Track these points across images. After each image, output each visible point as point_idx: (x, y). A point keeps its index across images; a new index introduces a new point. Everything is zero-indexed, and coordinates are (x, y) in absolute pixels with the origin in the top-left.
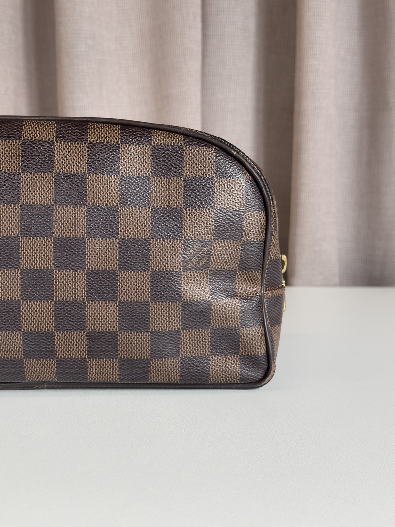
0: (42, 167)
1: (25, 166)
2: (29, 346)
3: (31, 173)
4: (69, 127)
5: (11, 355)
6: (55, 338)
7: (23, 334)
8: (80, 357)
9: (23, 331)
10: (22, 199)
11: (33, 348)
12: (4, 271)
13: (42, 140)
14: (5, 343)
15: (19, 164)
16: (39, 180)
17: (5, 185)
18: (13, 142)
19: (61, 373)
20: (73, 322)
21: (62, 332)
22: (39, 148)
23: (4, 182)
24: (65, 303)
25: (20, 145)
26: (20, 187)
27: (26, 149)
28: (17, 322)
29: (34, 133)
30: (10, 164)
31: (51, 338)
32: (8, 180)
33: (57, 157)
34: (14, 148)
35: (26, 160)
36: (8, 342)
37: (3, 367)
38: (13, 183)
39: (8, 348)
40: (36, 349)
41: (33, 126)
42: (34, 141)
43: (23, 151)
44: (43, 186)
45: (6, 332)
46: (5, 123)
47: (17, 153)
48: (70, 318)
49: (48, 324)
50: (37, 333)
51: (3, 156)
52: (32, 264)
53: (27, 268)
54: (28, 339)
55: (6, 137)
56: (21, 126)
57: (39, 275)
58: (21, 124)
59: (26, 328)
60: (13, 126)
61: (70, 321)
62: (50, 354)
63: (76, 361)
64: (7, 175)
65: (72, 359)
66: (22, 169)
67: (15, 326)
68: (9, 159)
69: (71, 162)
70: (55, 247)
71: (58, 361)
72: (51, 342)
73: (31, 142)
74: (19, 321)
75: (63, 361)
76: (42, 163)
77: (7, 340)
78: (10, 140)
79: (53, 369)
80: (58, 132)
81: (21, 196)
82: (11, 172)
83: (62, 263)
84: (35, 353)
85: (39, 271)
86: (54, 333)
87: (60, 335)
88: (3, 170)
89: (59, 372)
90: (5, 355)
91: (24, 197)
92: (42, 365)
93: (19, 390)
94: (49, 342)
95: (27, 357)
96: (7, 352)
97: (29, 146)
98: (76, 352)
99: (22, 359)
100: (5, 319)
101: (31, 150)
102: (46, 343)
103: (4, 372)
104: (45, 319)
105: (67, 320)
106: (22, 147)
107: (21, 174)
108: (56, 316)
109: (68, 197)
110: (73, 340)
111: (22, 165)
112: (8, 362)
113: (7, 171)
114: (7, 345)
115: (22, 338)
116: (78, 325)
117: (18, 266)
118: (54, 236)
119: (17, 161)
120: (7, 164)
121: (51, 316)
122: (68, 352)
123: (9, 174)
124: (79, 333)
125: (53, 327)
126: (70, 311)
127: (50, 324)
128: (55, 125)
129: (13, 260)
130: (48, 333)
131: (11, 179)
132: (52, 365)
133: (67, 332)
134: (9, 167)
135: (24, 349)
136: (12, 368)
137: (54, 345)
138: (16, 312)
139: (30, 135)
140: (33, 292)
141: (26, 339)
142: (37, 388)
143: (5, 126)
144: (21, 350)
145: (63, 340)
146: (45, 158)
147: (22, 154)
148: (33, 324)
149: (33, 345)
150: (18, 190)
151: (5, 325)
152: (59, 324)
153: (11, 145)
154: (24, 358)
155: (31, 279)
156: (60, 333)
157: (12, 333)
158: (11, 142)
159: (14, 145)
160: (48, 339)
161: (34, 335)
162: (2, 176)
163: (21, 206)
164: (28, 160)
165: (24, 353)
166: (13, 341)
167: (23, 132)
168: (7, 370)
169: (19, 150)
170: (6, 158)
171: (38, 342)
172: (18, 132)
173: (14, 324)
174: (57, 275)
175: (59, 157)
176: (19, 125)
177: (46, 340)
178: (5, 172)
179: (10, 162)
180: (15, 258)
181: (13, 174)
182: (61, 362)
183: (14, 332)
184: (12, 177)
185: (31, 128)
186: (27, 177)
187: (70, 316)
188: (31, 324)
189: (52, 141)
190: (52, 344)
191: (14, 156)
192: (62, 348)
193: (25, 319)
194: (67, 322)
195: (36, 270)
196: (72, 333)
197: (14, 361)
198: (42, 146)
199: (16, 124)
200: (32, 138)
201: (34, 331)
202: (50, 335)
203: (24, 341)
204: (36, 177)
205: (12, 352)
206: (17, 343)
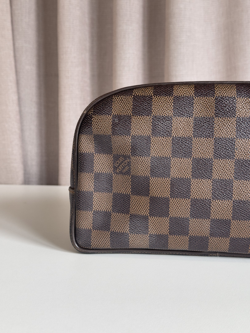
0: (228, 114)
1: (217, 113)
2: (214, 229)
3: (221, 118)
4: (244, 88)
5: (201, 234)
6: (231, 224)
7: (211, 221)
8: (246, 237)
9: (211, 219)
10: (215, 135)
11: (216, 230)
12: (202, 180)
13: (228, 96)
14: (198, 226)
15: (213, 112)
16: (226, 122)
17: (204, 125)
18: (209, 98)
19: (232, 247)
20: (245, 214)
21: (236, 221)
22: (226, 102)
23: (204, 124)
24: (240, 202)
25: (214, 100)
26: (214, 127)
27: (218, 102)
28: (208, 213)
29: (222, 92)
30: (207, 112)
31: (229, 224)
32: (205, 122)
33: (238, 107)
34: (210, 102)
35: (218, 109)
36: (201, 226)
37: (195, 241)
38: (209, 124)
39: (200, 229)
40: (218, 231)
41: (221, 87)
42: (223, 97)
43: (216, 104)
44: (228, 126)
45: (200, 219)
46: (203, 86)
47: (212, 105)
48: (243, 211)
49: (228, 215)
50: (220, 220)
51: (203, 107)
52: (219, 176)
53: (216, 179)
54: (214, 224)
55: (205, 95)
56: (214, 88)
57: (224, 183)
58: (214, 86)
59: (213, 217)
60: (209, 88)
61: (243, 213)
62: (227, 235)
63: (243, 240)
64: (205, 119)
65: (240, 238)
66: (215, 115)
67: (206, 216)
68: (206, 109)
69: (247, 111)
70: (235, 166)
71: (231, 239)
72: (228, 227)
73: (221, 98)
74: (209, 212)
75: (235, 239)
76: (228, 112)
77: (200, 224)
78: (207, 97)
79: (227, 244)
80: (237, 91)
81: (215, 133)
82: (208, 117)
83: (239, 175)
84: (217, 233)
85: (224, 181)
86: (231, 221)
87: (235, 222)
88: (203, 116)
89: (230, 246)
90: (198, 234)
91: (216, 133)
92: (220, 241)
93: (198, 256)
94: (227, 226)
95: (212, 235)
96: (199, 232)
97: (219, 101)
98: (244, 234)
99: (208, 237)
100: (200, 211)
101: (221, 103)
102: (225, 227)
103: (195, 244)
104: (226, 212)
105: (241, 213)
106: (215, 101)
107: (214, 118)
108: (233, 210)
109: (245, 133)
110: (243, 226)
111: (215, 113)
112: (199, 238)
113: (205, 117)
114: (199, 228)
115: (210, 223)
116: (248, 216)
117: (211, 177)
118: (235, 158)
119: (212, 110)
120: (205, 112)
121: (231, 210)
122: (239, 234)
123: (206, 118)
124: (247, 222)
125: (231, 217)
126: (243, 207)
127: (229, 215)
128: (235, 87)
129: (208, 173)
130: (227, 221)
131: (208, 122)
132: (227, 242)
133: (240, 221)
134: (206, 114)
135: (210, 231)
136: (201, 242)
137: (230, 229)
138: (208, 206)
139: (220, 93)
140: (220, 194)
141: (213, 224)
142: (211, 256)
143: (203, 88)
144: (208, 231)
145: (236, 226)
146: (231, 108)
147: (215, 105)
148: (218, 215)
149: (216, 228)
150: (213, 129)
151: (200, 215)
152: (235, 215)
153: (208, 100)
154: (210, 236)
155: (218, 186)
156: (235, 221)
157: (204, 220)
158: (208, 98)
159: (210, 100)
160: (227, 225)
161: (218, 222)
162: (202, 120)
163: (214, 139)
164: (219, 109)
165: (210, 233)
166: (204, 225)
167: (216, 92)
168: (197, 244)
169: (213, 103)
170: (204, 108)
171: (219, 226)
172: (212, 92)
173: (206, 214)
174: (236, 184)
175: (239, 107)
176: (212, 87)
177: (225, 226)
178: (204, 117)
179: (207, 111)
180: (209, 172)
181: (209, 118)
182: (233, 240)
183: (205, 219)
184: (208, 120)
185: (220, 89)
186: (218, 120)
187: (243, 210)
188: (217, 215)
189: (234, 97)
190: (229, 228)
191: (210, 107)
192: (235, 231)
193: (214, 211)
194: (241, 214)
195: (222, 180)
196: (243, 221)
197: (203, 238)
198: (228, 100)
199: (210, 86)
200: (221, 96)
201: (218, 219)
202: (228, 222)
203: (211, 225)
204: (224, 120)
205: (202, 232)
206: (206, 226)
